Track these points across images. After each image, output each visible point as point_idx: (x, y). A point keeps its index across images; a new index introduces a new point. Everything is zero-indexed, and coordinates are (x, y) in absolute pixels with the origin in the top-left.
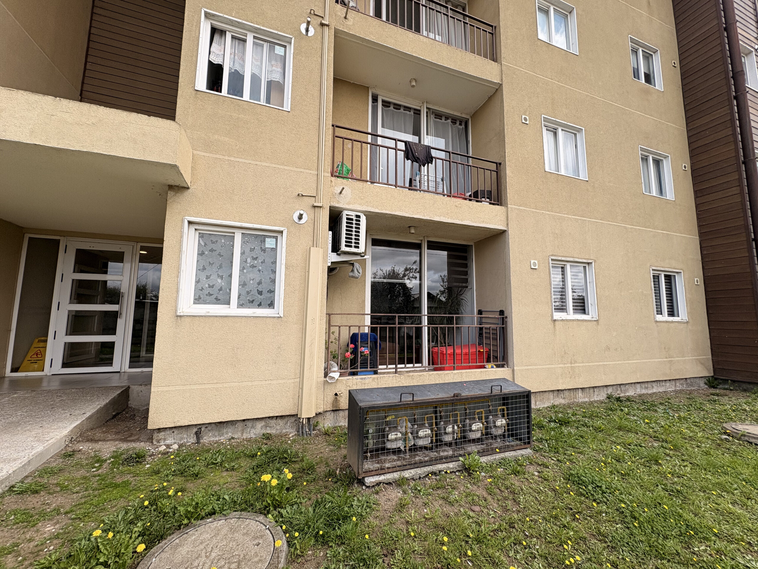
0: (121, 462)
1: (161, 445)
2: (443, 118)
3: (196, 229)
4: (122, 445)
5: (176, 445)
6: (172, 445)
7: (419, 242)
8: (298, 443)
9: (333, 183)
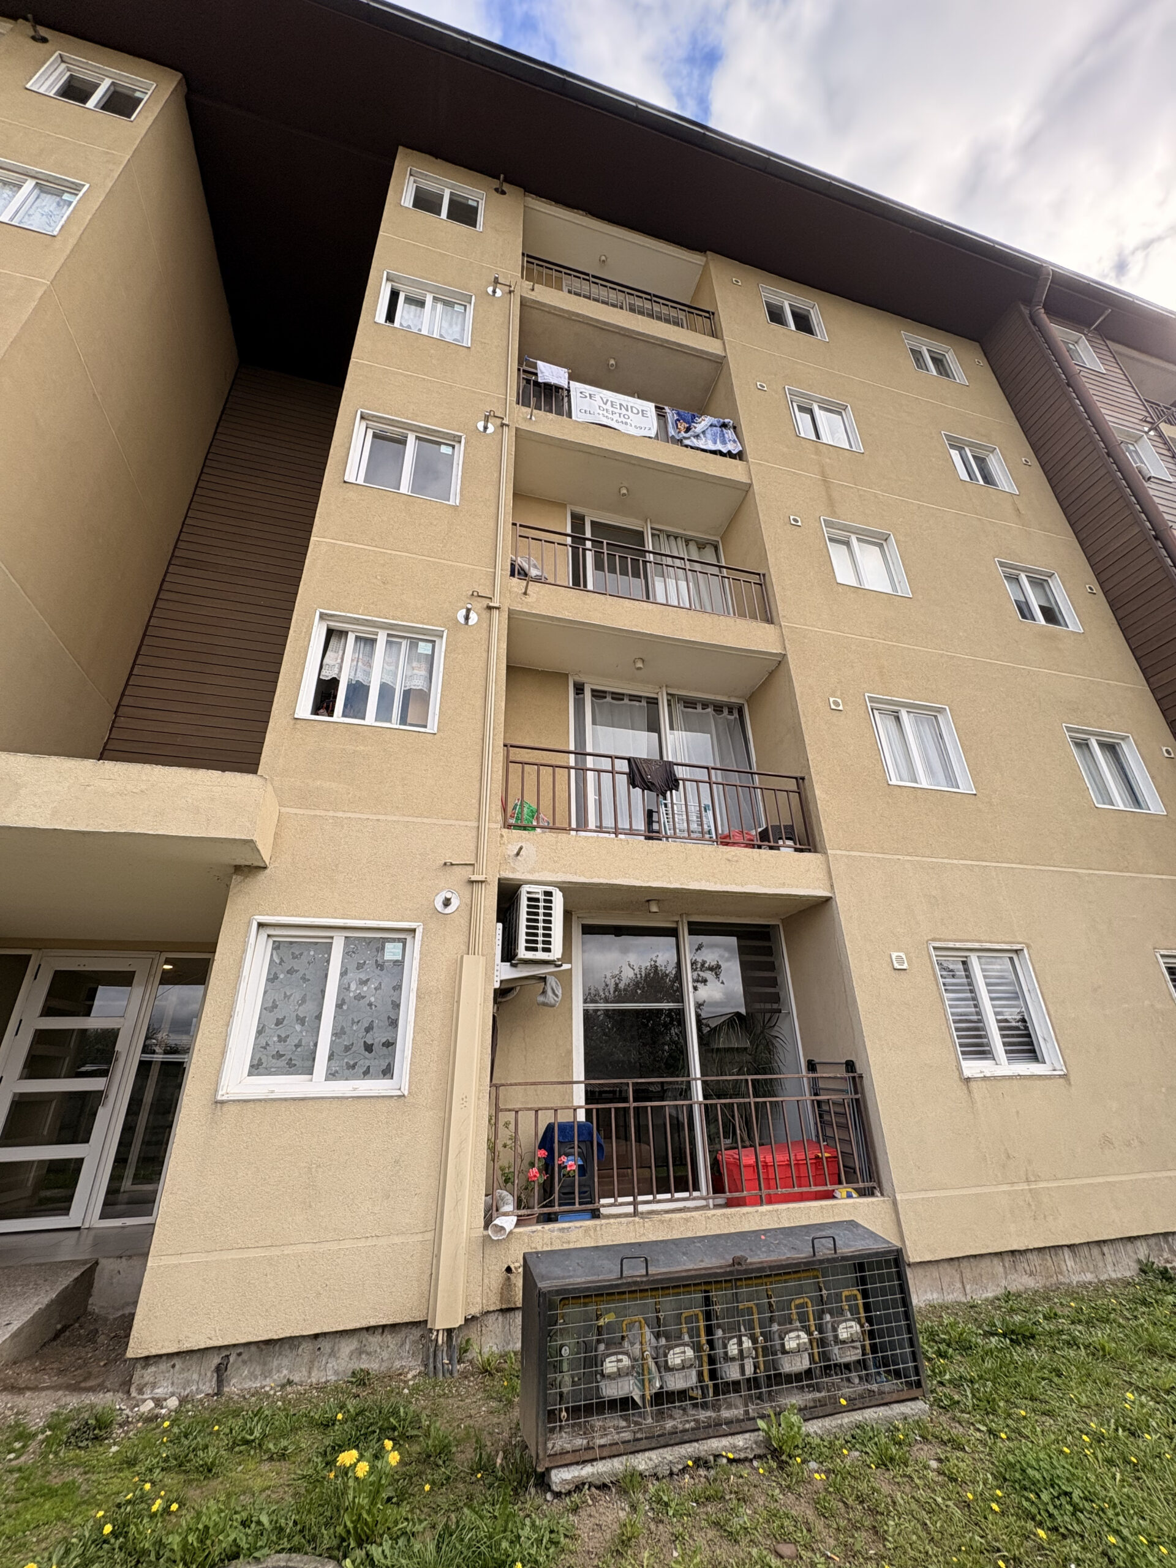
0: (64, 1437)
1: (145, 1400)
2: (699, 707)
3: (269, 936)
4: (68, 1399)
5: (174, 1398)
6: (165, 1400)
7: (674, 925)
8: (424, 1396)
9: (505, 838)
